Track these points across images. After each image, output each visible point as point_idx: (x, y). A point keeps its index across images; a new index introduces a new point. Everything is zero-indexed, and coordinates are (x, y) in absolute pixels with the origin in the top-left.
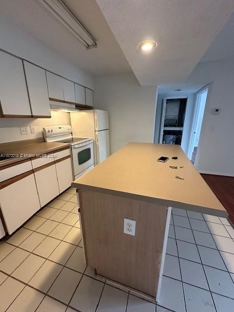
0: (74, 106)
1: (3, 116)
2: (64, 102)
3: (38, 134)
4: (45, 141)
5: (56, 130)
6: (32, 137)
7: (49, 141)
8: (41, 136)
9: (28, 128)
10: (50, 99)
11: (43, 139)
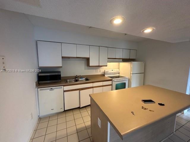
0: (121, 60)
1: (90, 66)
2: (115, 59)
3: (103, 72)
4: (104, 76)
5: (110, 71)
6: (100, 73)
7: (106, 76)
8: (103, 74)
9: (99, 70)
10: (108, 58)
11: (103, 75)
